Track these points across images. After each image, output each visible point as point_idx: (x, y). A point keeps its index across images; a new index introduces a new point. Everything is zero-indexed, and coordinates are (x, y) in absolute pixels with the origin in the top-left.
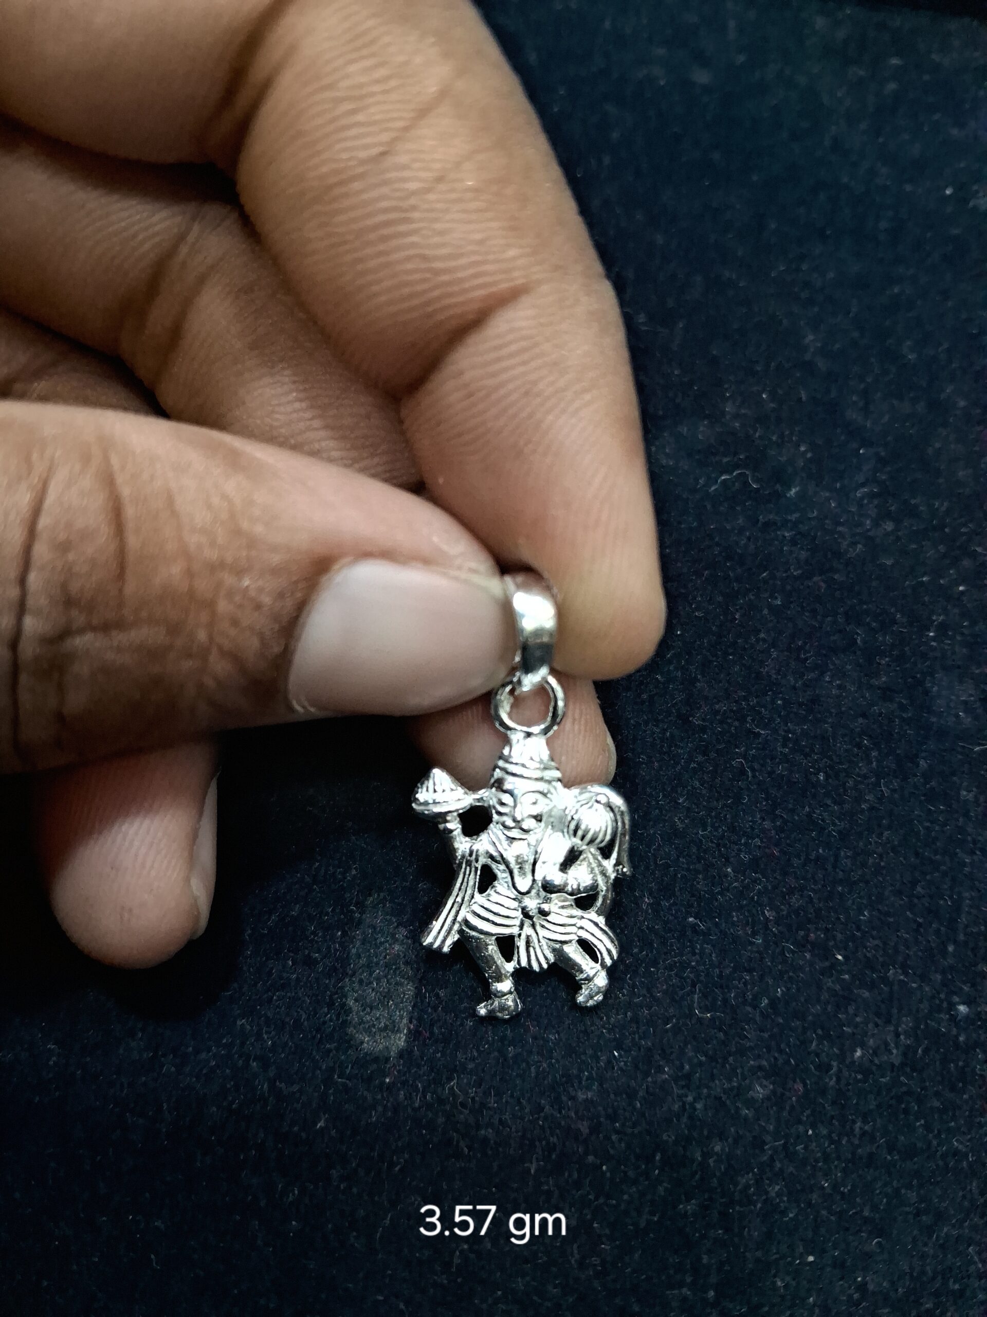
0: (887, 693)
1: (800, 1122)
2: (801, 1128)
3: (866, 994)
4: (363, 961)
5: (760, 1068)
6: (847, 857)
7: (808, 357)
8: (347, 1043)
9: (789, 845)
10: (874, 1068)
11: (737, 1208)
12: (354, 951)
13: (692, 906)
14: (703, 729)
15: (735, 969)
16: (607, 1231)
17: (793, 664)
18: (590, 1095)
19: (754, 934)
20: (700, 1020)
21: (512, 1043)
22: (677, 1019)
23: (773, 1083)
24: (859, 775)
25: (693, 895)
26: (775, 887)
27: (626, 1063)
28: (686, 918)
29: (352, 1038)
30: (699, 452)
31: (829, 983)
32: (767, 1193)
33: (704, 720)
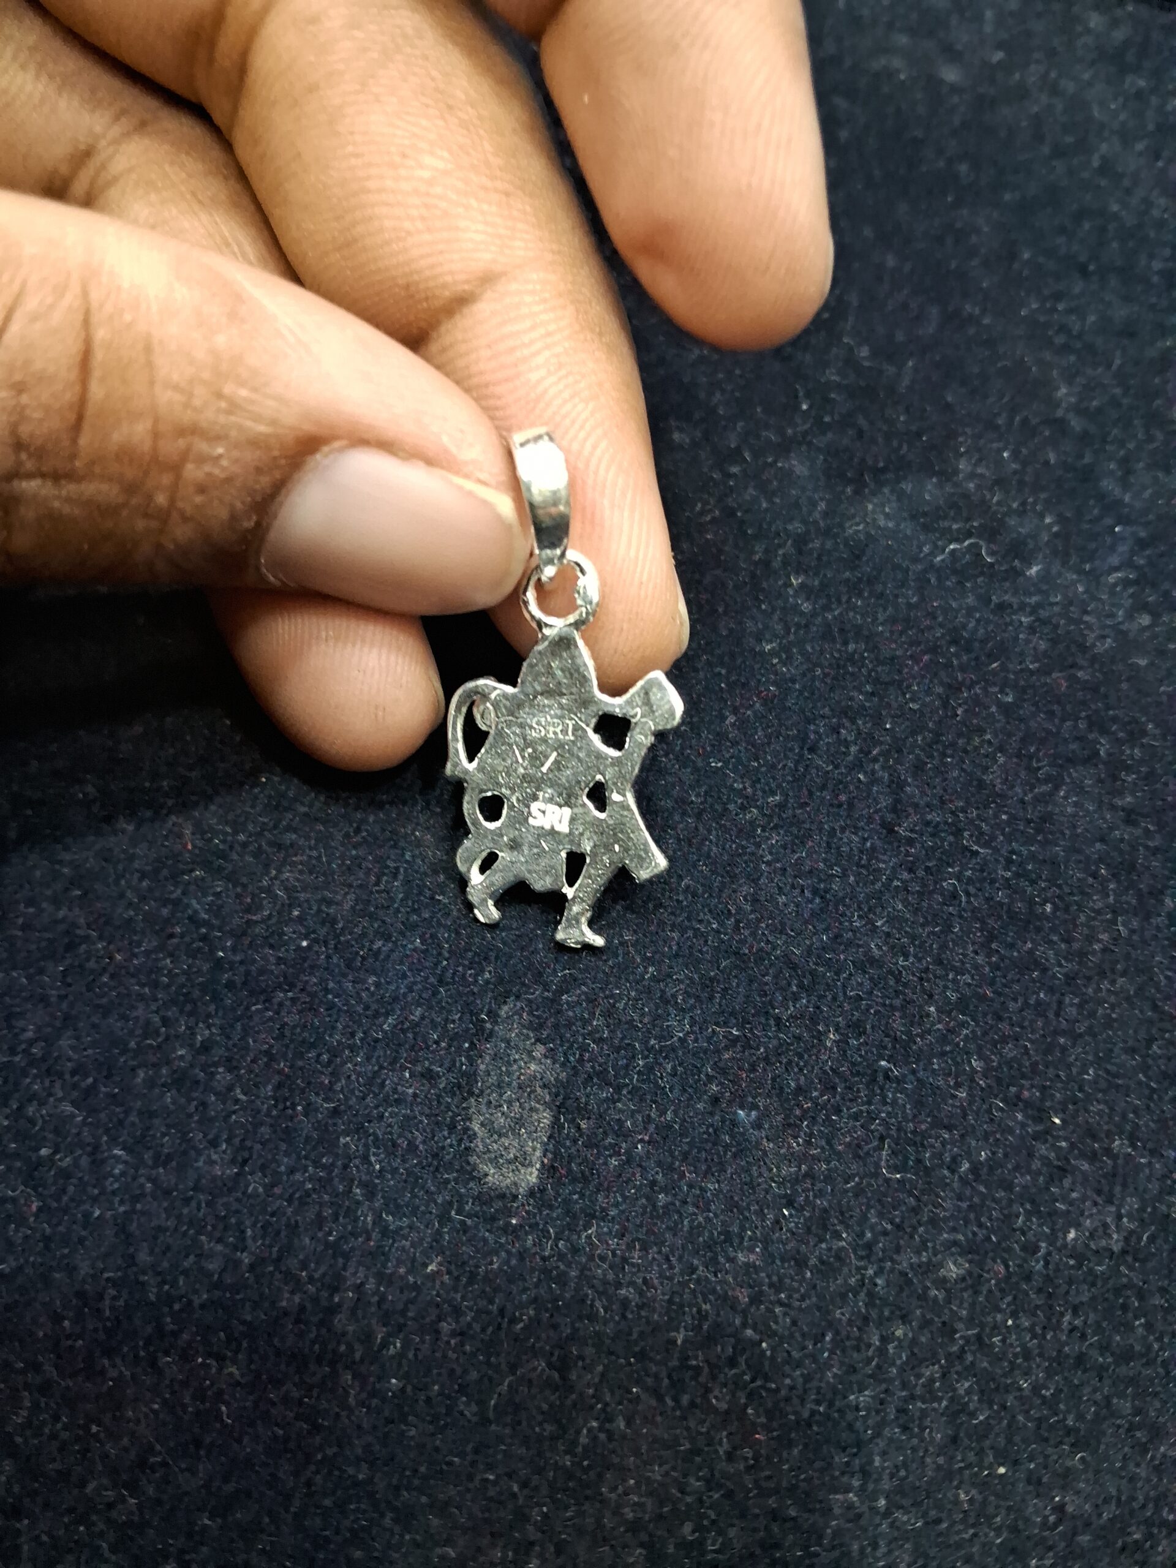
0: (1130, 817)
1: (1000, 1311)
2: (999, 1317)
3: (1085, 1166)
4: (493, 1079)
5: (955, 1243)
6: (1072, 1005)
7: (1060, 413)
8: (470, 1174)
9: (1005, 986)
10: (1089, 1254)
11: (919, 1404)
12: (482, 1067)
13: (885, 1048)
14: (910, 842)
15: (933, 1125)
16: (763, 1420)
17: (1023, 774)
18: (752, 1257)
19: (958, 1085)
20: (887, 1181)
21: (665, 1190)
22: (861, 1179)
23: (970, 1262)
24: (1093, 910)
25: (887, 1036)
26: (985, 1034)
27: (797, 1224)
28: (877, 1061)
29: (475, 1168)
30: (925, 514)
31: (1042, 1149)
32: (955, 1390)
33: (912, 831)
